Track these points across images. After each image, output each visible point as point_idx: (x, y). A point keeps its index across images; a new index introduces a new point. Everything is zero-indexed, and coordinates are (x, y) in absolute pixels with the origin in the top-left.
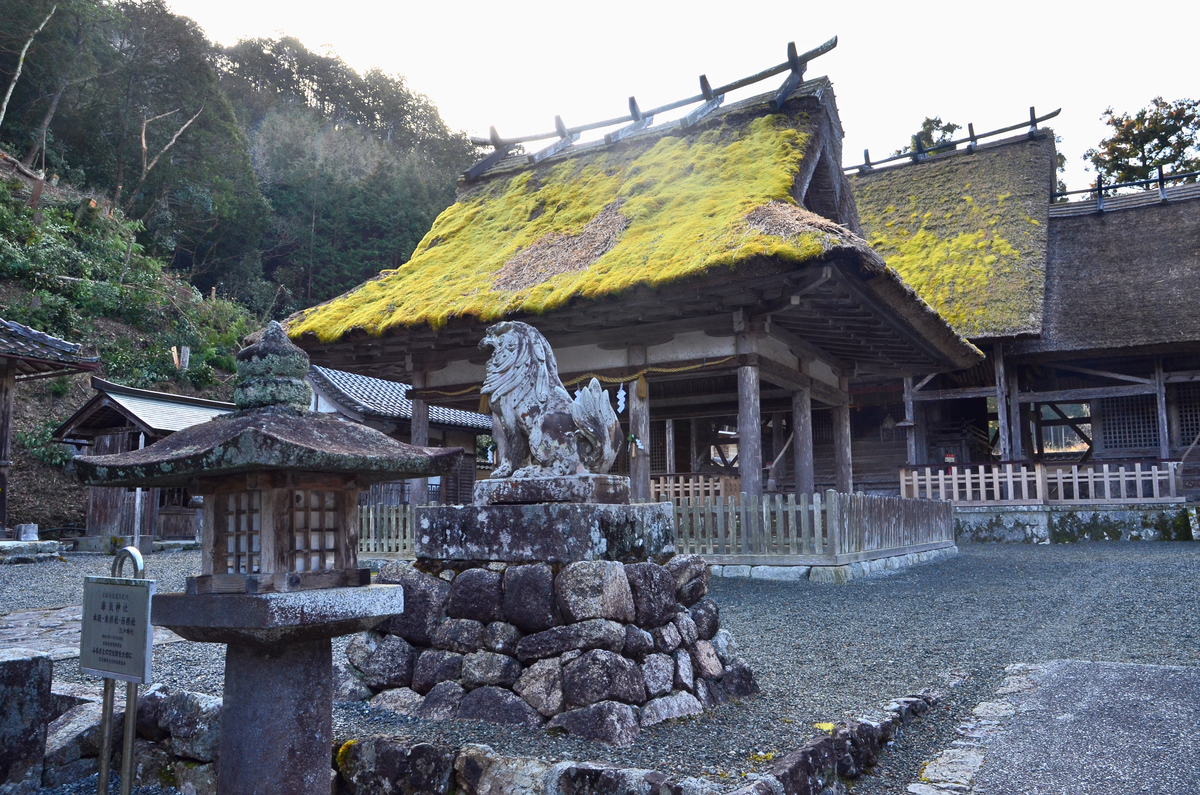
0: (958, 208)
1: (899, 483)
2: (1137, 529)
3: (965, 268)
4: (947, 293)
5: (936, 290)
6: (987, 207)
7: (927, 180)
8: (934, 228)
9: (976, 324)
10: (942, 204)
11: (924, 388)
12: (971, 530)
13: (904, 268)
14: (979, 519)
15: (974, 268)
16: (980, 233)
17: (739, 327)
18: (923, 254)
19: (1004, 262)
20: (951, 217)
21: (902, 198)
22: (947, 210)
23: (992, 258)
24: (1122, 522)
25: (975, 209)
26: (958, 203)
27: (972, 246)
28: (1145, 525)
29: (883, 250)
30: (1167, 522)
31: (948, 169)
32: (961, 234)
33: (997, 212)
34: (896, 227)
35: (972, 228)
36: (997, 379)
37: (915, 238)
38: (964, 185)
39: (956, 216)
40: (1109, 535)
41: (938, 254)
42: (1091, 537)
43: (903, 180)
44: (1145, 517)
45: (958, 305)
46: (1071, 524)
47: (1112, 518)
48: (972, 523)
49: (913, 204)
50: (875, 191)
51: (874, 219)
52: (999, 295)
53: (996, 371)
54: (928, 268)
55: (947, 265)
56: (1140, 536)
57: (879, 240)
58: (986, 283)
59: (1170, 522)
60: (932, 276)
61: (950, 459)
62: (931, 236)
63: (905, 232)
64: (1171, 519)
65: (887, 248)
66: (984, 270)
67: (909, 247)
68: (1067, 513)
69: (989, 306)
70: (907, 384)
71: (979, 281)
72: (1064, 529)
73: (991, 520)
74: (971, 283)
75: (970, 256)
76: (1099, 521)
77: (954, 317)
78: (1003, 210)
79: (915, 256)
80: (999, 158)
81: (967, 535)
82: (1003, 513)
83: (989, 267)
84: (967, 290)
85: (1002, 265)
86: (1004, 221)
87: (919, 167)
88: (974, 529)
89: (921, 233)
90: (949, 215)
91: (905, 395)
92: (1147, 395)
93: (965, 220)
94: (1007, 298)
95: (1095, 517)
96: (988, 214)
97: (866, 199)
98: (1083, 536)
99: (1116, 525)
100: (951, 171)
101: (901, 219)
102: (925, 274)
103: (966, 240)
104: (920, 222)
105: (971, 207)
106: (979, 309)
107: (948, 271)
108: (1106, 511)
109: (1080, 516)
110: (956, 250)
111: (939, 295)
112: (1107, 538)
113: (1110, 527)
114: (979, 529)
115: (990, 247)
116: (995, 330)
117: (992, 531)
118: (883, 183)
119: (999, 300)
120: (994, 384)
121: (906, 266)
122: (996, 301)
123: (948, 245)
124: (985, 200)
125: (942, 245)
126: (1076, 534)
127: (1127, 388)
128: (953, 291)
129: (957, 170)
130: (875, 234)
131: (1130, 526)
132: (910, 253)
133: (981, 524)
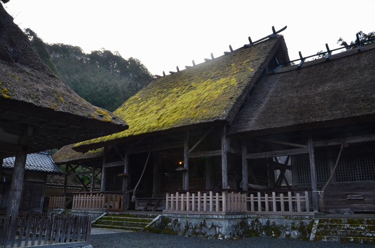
0: (227, 69)
2: (289, 230)
3: (213, 92)
11: (193, 151)
14: (196, 222)
16: (229, 77)
19: (229, 88)
23: (226, 86)
24: (282, 226)
26: (229, 66)
28: (293, 228)
29: (191, 89)
30: (304, 227)
36: (222, 146)
39: (225, 72)
40: (275, 233)
42: (266, 233)
44: (293, 224)
46: (257, 225)
47: (277, 224)
48: (193, 224)
52: (217, 102)
53: (222, 142)
56: (290, 235)
57: (191, 85)
58: (216, 98)
59: (306, 227)
64: (307, 225)
65: (193, 88)
66: (219, 92)
68: (255, 219)
69: (211, 108)
70: (186, 150)
71: (214, 97)
72: (253, 228)
73: (201, 222)
74: (211, 98)
75: (219, 87)
76: (270, 225)
78: (242, 67)
81: (191, 230)
82: (207, 219)
83: (222, 91)
84: (207, 102)
85: (227, 89)
86: (240, 71)
88: (194, 227)
91: (185, 155)
92: (304, 154)
95: (268, 222)
96: (236, 69)
98: (262, 233)
99: (279, 227)
103: (222, 81)
105: (232, 68)
106: (206, 110)
107: (206, 94)
108: (274, 219)
109: (261, 221)
112: (273, 235)
113: (276, 228)
117: (201, 229)
119: (216, 105)
120: (221, 149)
122: (214, 105)
123: (214, 84)
124: (239, 64)
125: (212, 84)
126: (259, 231)
127: (295, 150)
128: (202, 103)
130: (193, 83)
131: (285, 228)
133: (197, 225)
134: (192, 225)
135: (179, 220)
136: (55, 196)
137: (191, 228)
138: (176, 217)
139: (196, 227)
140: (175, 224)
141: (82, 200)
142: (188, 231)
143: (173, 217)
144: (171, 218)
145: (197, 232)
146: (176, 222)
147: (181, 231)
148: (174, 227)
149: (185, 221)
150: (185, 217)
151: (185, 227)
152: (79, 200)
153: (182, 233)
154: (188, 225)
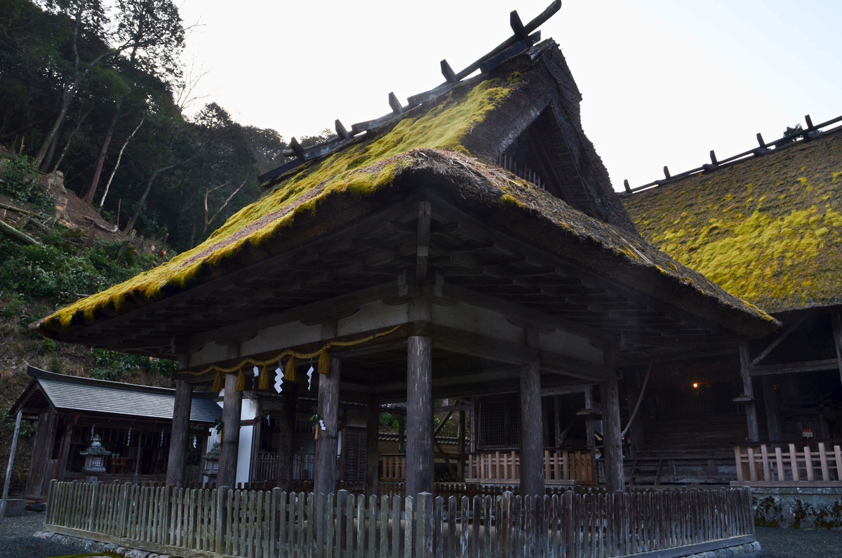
0: (792, 189)
1: (734, 459)
3: (795, 242)
4: (775, 267)
5: (765, 265)
6: (821, 185)
7: (765, 169)
8: (768, 209)
9: (803, 295)
10: (777, 188)
11: (762, 362)
12: (815, 513)
13: (736, 247)
14: (823, 501)
15: (804, 241)
16: (814, 209)
17: (403, 292)
18: (756, 233)
19: (836, 233)
20: (785, 197)
21: (740, 187)
22: (782, 192)
23: (824, 230)
25: (809, 188)
26: (793, 184)
27: (804, 221)
29: (718, 233)
31: (784, 157)
32: (793, 211)
33: (831, 187)
34: (732, 212)
35: (805, 205)
36: (838, 351)
37: (749, 219)
38: (800, 169)
39: (790, 196)
41: (769, 232)
43: (743, 171)
45: (786, 278)
48: (815, 505)
49: (750, 190)
50: (717, 183)
51: (712, 207)
52: (829, 265)
53: (836, 343)
54: (760, 245)
55: (778, 241)
57: (714, 225)
58: (816, 254)
60: (762, 253)
61: (808, 434)
62: (764, 217)
63: (740, 215)
65: (722, 231)
66: (815, 242)
67: (742, 228)
69: (818, 276)
70: (744, 359)
71: (809, 253)
73: (837, 503)
74: (801, 255)
75: (801, 231)
77: (781, 289)
78: (836, 186)
79: (747, 236)
80: (835, 141)
81: (812, 519)
83: (820, 239)
84: (796, 263)
85: (833, 236)
86: (837, 195)
87: (758, 159)
88: (818, 512)
89: (755, 215)
90: (783, 196)
91: (742, 371)
93: (798, 199)
94: (837, 268)
96: (821, 191)
97: (707, 192)
100: (788, 158)
101: (737, 205)
102: (755, 252)
103: (799, 217)
104: (755, 206)
105: (805, 186)
106: (807, 280)
107: (778, 247)
110: (788, 227)
111: (768, 269)
114: (823, 513)
115: (822, 220)
116: (823, 299)
117: (839, 515)
118: (724, 176)
119: (829, 270)
120: (836, 356)
121: (738, 245)
122: (825, 271)
123: (780, 223)
124: (819, 178)
125: (775, 223)
128: (781, 265)
129: (793, 157)
130: (712, 220)
132: (743, 233)
133: (826, 508)
134: (812, 509)
135: (777, 499)
137: (810, 514)
138: (767, 494)
139: (822, 511)
140: (768, 507)
141: (505, 464)
142: (804, 521)
143: (759, 494)
144: (754, 496)
145: (828, 521)
146: (769, 503)
147: (785, 520)
148: (767, 512)
149: (793, 501)
150: (792, 493)
151: (793, 512)
152: (497, 464)
153: (788, 525)
154: (800, 508)
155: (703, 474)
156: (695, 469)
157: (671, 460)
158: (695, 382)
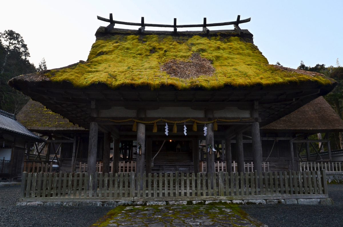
17: (256, 107)
136: (34, 162)
155: (174, 170)
156: (171, 168)
157: (164, 165)
158: (171, 140)
